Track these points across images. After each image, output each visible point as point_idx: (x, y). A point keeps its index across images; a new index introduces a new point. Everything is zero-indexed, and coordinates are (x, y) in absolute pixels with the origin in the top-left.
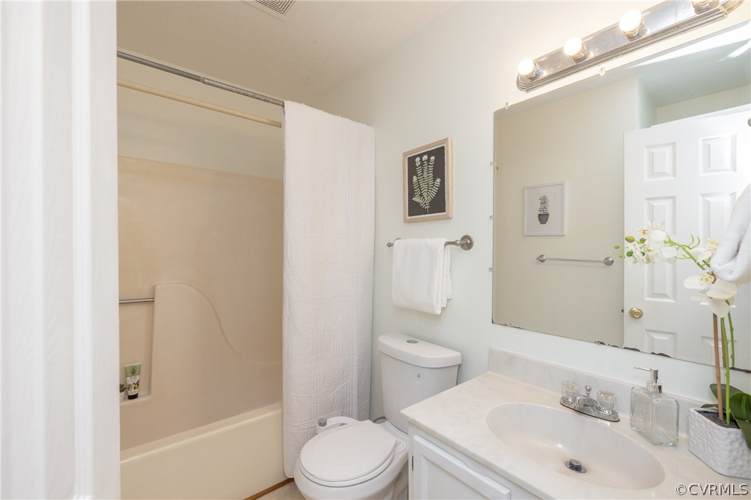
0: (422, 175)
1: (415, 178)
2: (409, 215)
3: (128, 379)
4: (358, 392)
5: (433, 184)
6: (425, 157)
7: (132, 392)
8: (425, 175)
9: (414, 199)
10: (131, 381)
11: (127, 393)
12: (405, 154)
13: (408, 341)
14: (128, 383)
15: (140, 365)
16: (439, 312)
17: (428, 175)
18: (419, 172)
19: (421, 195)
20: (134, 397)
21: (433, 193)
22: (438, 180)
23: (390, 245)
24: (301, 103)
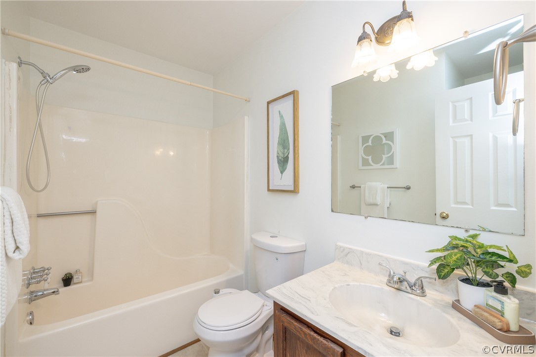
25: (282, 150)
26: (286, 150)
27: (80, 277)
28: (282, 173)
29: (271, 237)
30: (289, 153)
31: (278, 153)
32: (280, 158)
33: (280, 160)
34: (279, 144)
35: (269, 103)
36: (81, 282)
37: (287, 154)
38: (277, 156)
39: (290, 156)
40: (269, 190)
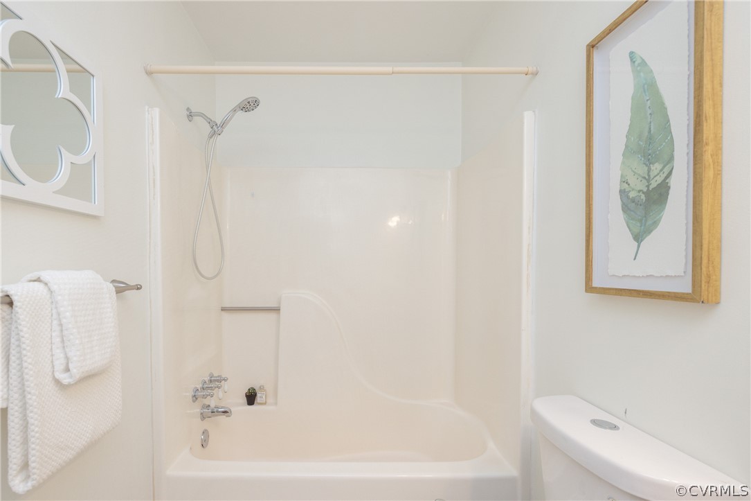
25: (642, 170)
26: (656, 167)
27: (264, 397)
28: (638, 238)
29: (594, 422)
30: (670, 173)
31: (624, 181)
32: (632, 195)
33: (633, 201)
34: (629, 152)
35: (592, 46)
36: (265, 404)
37: (659, 179)
38: (622, 192)
39: (673, 182)
40: (589, 288)
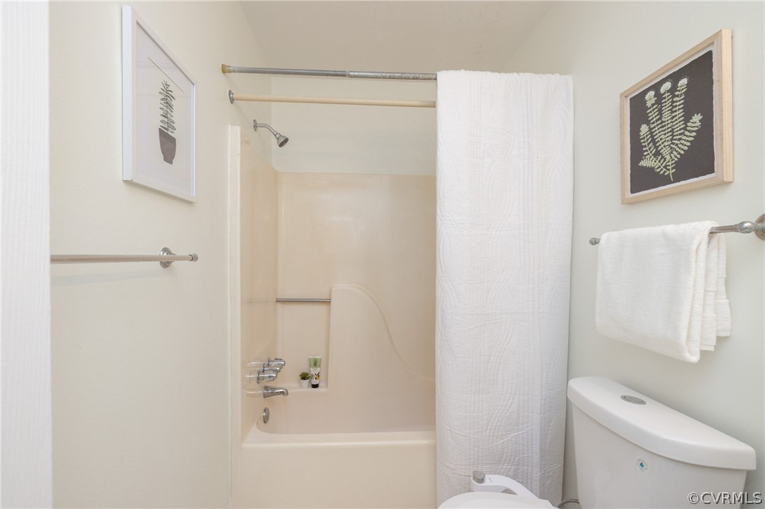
0: (660, 119)
1: (644, 129)
2: (632, 192)
3: (312, 369)
4: (541, 450)
5: (685, 129)
6: (668, 85)
7: (315, 382)
8: (666, 116)
9: (643, 163)
10: (313, 371)
11: (310, 381)
12: (623, 95)
13: (624, 398)
14: (312, 373)
15: (321, 359)
16: (694, 358)
17: (672, 116)
18: (653, 115)
19: (657, 154)
20: (315, 386)
21: (684, 144)
22: (697, 118)
23: (595, 242)
24: (460, 69)
